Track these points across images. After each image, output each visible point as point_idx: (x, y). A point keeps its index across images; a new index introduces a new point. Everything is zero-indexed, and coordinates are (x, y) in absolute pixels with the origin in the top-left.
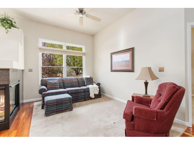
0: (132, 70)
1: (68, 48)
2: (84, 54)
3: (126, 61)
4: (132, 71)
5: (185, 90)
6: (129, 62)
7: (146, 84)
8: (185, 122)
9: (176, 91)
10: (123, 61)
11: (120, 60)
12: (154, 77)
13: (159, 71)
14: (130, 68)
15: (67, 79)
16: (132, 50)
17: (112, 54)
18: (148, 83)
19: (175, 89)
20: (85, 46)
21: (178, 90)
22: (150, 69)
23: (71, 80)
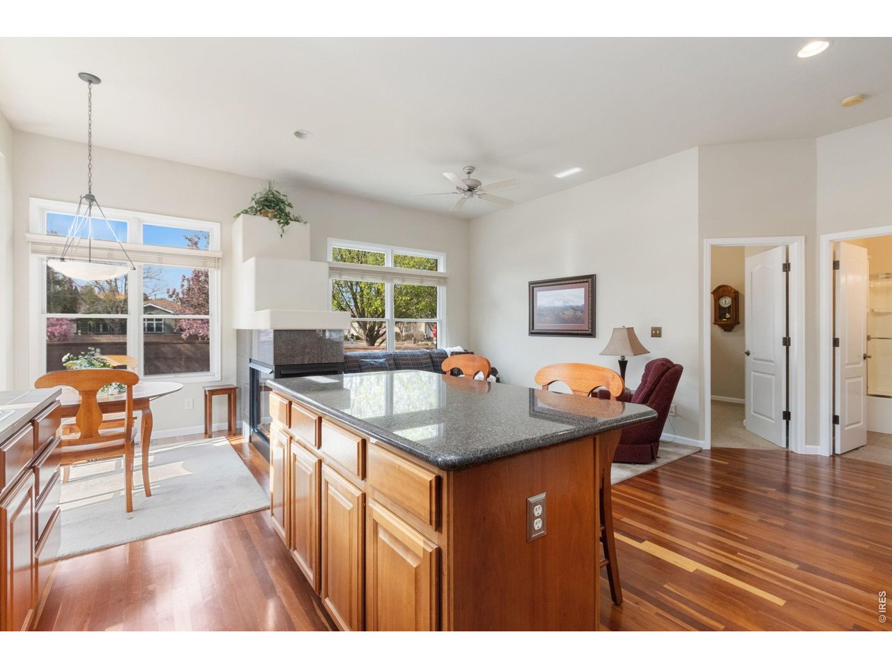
0: (589, 332)
1: (398, 260)
2: (443, 280)
3: (575, 309)
4: (591, 334)
5: (683, 368)
6: (582, 312)
7: (623, 364)
8: (698, 439)
9: (666, 371)
10: (566, 309)
11: (559, 304)
12: (638, 349)
13: (652, 336)
14: (585, 327)
15: (406, 356)
16: (590, 280)
17: (534, 286)
18: (626, 362)
19: (665, 368)
20: (445, 254)
21: (669, 368)
22: (630, 331)
23: (416, 360)
